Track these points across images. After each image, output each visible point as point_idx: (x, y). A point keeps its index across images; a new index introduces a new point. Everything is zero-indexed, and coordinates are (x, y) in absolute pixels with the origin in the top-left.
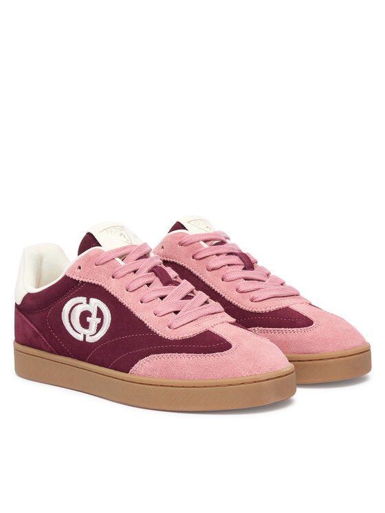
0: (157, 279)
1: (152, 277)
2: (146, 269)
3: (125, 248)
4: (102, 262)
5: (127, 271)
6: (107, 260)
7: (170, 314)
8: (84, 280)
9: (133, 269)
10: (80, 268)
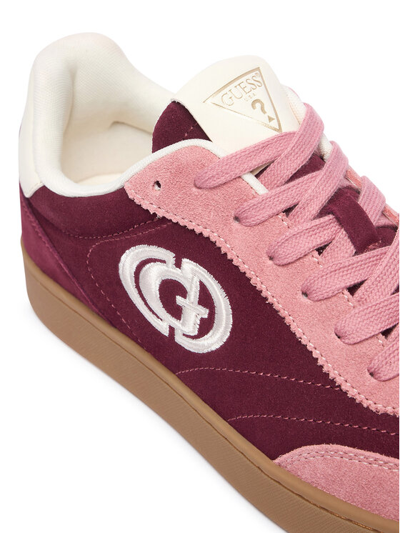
0: (342, 235)
1: (331, 229)
2: (316, 207)
3: (265, 146)
4: (213, 183)
5: (270, 212)
6: (223, 180)
7: (374, 340)
8: (168, 216)
9: (284, 206)
10: (158, 184)
